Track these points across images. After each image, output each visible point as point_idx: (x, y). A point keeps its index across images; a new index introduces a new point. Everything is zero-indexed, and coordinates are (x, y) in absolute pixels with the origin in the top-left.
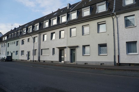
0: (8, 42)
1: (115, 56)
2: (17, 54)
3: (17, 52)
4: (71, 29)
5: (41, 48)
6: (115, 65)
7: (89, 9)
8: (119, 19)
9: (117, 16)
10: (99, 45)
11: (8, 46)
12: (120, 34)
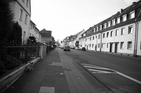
0: (86, 38)
1: (134, 50)
2: (90, 46)
3: (90, 45)
4: (116, 30)
5: (102, 43)
6: (134, 56)
7: (126, 16)
8: (139, 24)
9: (138, 22)
10: (128, 42)
11: (86, 41)
12: (138, 35)
